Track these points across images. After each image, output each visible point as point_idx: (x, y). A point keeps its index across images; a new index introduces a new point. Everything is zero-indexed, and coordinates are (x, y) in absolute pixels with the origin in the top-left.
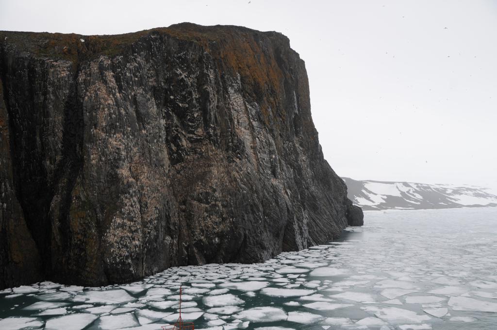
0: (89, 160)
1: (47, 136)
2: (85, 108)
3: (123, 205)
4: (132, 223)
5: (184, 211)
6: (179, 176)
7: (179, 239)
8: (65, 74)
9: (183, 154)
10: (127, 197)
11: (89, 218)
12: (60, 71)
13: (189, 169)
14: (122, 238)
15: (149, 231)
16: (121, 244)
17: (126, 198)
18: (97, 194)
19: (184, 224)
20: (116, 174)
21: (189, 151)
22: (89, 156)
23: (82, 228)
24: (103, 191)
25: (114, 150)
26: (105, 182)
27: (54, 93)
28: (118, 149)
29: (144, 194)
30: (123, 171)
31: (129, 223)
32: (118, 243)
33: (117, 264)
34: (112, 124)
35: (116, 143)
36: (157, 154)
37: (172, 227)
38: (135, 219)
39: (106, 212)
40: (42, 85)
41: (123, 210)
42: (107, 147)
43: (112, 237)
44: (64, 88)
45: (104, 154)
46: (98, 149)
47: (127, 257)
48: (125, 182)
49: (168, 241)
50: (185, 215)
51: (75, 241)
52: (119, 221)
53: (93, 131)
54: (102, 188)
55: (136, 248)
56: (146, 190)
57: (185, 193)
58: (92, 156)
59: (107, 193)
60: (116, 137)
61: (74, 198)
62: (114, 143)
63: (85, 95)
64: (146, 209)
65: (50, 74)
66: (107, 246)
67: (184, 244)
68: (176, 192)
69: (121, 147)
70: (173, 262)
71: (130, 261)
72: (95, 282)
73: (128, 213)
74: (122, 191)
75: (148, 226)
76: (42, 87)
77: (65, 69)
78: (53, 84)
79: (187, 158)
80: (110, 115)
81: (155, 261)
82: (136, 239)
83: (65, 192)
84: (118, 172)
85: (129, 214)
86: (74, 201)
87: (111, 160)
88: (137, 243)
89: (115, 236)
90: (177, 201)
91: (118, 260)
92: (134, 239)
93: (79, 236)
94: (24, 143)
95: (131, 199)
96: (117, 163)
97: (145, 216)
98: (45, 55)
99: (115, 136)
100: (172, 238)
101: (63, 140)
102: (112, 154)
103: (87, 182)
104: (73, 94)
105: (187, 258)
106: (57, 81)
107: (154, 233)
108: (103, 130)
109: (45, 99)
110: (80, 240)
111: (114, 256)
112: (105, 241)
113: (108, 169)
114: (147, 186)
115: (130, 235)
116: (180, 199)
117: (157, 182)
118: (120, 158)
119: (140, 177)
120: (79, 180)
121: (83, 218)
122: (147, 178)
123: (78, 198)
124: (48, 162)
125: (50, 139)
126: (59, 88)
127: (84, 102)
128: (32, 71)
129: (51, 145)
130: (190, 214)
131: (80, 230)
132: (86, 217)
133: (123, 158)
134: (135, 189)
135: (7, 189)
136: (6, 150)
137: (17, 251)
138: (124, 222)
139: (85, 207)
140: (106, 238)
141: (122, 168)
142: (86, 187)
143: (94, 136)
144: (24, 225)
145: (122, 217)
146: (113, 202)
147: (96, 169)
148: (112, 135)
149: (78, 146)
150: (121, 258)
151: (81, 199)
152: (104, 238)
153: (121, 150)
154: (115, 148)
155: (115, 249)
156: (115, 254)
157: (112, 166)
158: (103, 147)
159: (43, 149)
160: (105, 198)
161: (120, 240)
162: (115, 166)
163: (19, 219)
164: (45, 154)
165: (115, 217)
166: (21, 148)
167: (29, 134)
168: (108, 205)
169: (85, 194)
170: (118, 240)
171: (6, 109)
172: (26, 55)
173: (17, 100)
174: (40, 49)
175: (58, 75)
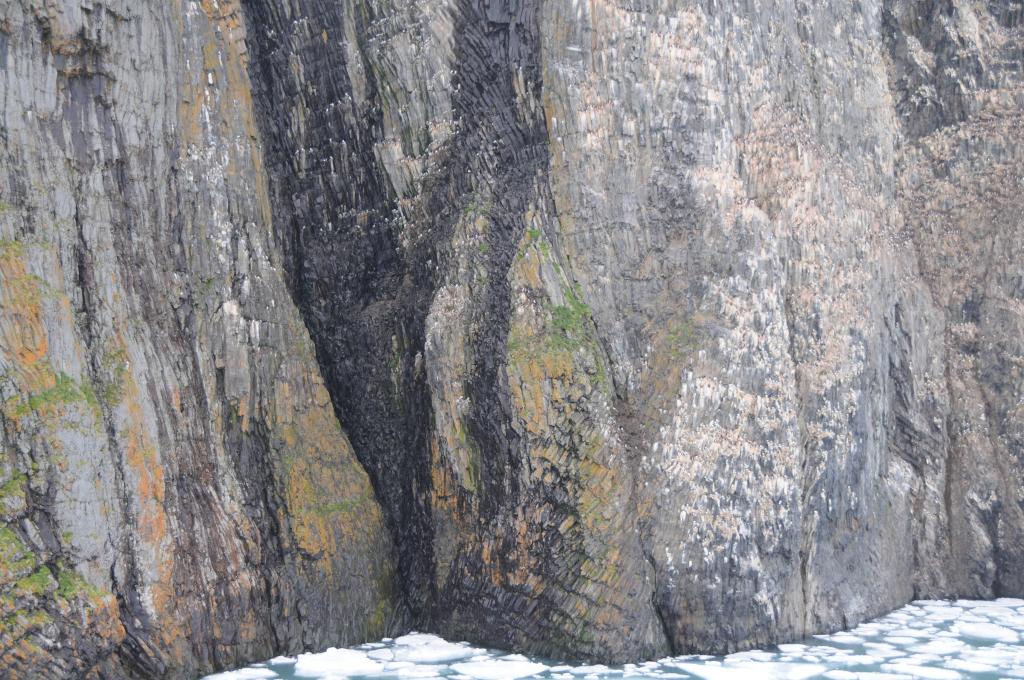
0: (572, 133)
1: (387, 37)
3: (722, 321)
4: (762, 402)
5: (971, 349)
6: (944, 186)
9: (968, 86)
10: (734, 288)
11: (584, 379)
13: (998, 151)
14: (722, 461)
15: (831, 434)
16: (720, 490)
17: (734, 292)
18: (613, 275)
19: (975, 407)
20: (687, 190)
22: (571, 117)
23: (562, 419)
24: (635, 265)
25: (672, 85)
26: (643, 226)
28: (688, 78)
29: (805, 272)
30: (716, 176)
31: (748, 398)
32: (708, 485)
33: (705, 573)
35: (680, 53)
36: (845, 94)
37: (918, 422)
38: (770, 384)
39: (653, 355)
41: (722, 343)
42: (645, 76)
43: (683, 457)
45: (631, 104)
46: (604, 83)
47: (744, 544)
48: (727, 224)
49: (900, 480)
50: (975, 369)
51: (533, 472)
52: (708, 390)
54: (632, 253)
55: (777, 509)
56: (812, 256)
57: (976, 263)
58: (583, 117)
59: (652, 272)
60: (678, 28)
61: (523, 296)
62: (675, 52)
64: (811, 340)
66: (663, 497)
67: (975, 497)
68: (930, 262)
69: (701, 70)
70: (926, 577)
71: (754, 562)
72: (620, 644)
73: (743, 357)
74: (715, 265)
75: (823, 411)
79: (987, 101)
81: (851, 568)
82: (779, 468)
83: (483, 273)
84: (695, 183)
85: (747, 361)
86: (520, 310)
87: (662, 128)
88: (783, 485)
89: (694, 453)
90: (936, 303)
91: (709, 557)
92: (768, 468)
94: (298, 70)
95: (755, 296)
96: (689, 141)
97: (810, 372)
99: (674, 22)
100: (918, 470)
101: (454, 51)
102: (667, 101)
103: (570, 226)
105: (991, 565)
107: (846, 444)
110: (554, 469)
111: (691, 538)
112: (653, 476)
113: (653, 167)
114: (815, 240)
115: (753, 451)
116: (949, 291)
117: (855, 218)
118: (698, 120)
119: (783, 201)
120: (534, 221)
121: (562, 378)
122: (815, 203)
123: (537, 296)
124: (397, 149)
125: (400, 50)
129: (408, 75)
130: (1002, 361)
131: (552, 427)
132: (574, 373)
133: (714, 117)
134: (768, 251)
135: (256, 261)
136: (242, 104)
137: (309, 508)
138: (730, 394)
139: (568, 333)
140: (657, 462)
141: (709, 164)
142: (565, 251)
143: (587, 29)
144: (324, 407)
145: (720, 376)
146: (680, 313)
147: (600, 170)
148: (662, 18)
149: (521, 77)
150: (720, 548)
151: (549, 300)
152: (649, 460)
153: (704, 81)
154: (678, 77)
155: (696, 508)
156: (695, 529)
157: (668, 158)
158: (627, 75)
159: (373, 94)
160: (646, 295)
161: (716, 473)
162: (680, 154)
163: (307, 385)
164: (380, 113)
165: (690, 374)
166: (290, 90)
167: (316, 30)
168: (657, 322)
169: (565, 279)
170: (708, 473)
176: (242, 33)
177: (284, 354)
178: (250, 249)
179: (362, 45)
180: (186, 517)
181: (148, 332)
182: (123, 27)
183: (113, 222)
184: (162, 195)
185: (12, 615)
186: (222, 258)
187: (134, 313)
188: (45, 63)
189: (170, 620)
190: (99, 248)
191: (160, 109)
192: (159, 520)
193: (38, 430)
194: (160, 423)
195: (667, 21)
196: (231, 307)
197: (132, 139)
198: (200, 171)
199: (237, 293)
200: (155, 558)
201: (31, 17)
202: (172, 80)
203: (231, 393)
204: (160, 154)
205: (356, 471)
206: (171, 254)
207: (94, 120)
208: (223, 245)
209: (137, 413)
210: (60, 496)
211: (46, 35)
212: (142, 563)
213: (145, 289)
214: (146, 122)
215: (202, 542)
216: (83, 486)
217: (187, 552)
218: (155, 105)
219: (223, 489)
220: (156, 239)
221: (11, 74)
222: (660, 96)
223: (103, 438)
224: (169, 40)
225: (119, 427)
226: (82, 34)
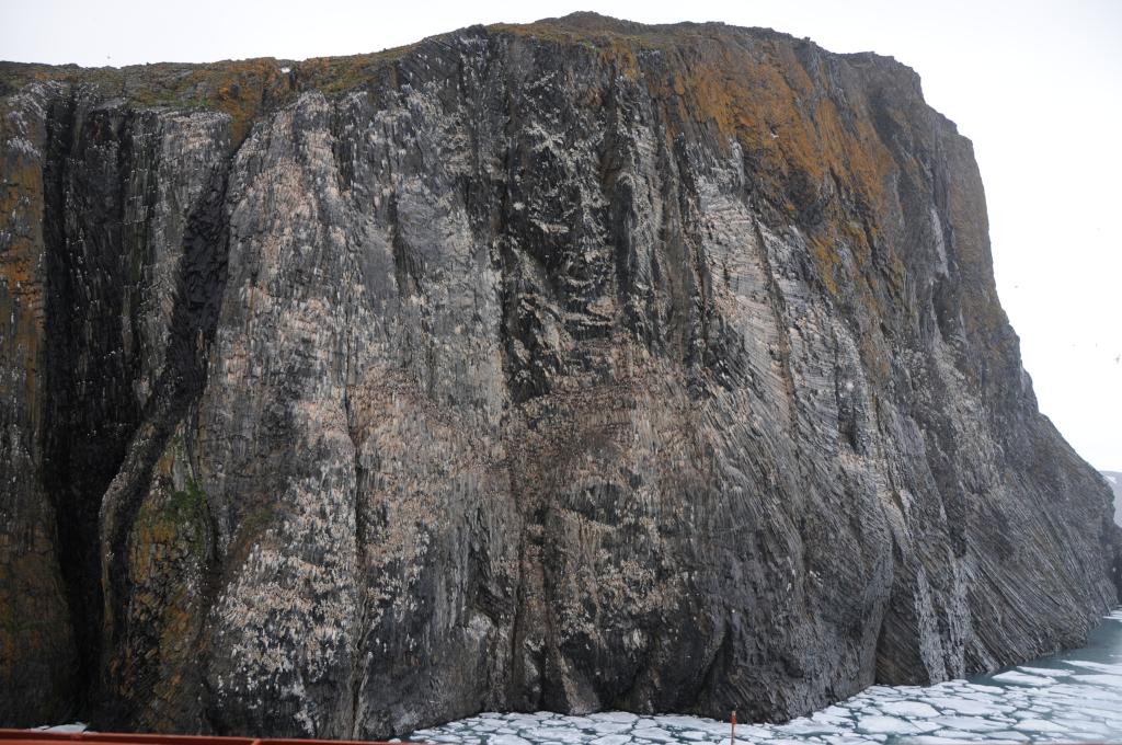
0: (218, 373)
1: (146, 312)
2: (233, 230)
3: (295, 508)
4: (316, 571)
5: (539, 541)
6: (532, 434)
7: (516, 624)
8: (197, 145)
9: (550, 372)
10: (309, 486)
11: (183, 545)
12: (186, 138)
14: (273, 613)
15: (387, 597)
16: (269, 634)
17: (308, 489)
18: (227, 473)
19: (535, 580)
20: (289, 416)
21: (568, 363)
22: (220, 362)
23: (160, 573)
24: (242, 466)
25: (292, 344)
26: (255, 439)
27: (171, 197)
28: (306, 342)
29: (381, 480)
30: (312, 407)
31: (308, 567)
32: (260, 630)
33: (248, 696)
34: (300, 271)
35: (301, 324)
36: (458, 368)
37: (494, 589)
38: (328, 557)
39: (241, 530)
40: (145, 178)
41: (287, 525)
42: (274, 337)
43: (241, 608)
44: (190, 181)
45: (262, 357)
46: (249, 342)
47: (286, 678)
48: (312, 442)
49: (478, 629)
50: (541, 555)
51: (135, 612)
52: (270, 559)
53: (246, 292)
54: (243, 458)
55: (324, 650)
56: (390, 469)
57: (546, 486)
58: (227, 362)
59: (254, 471)
60: (306, 310)
61: (157, 483)
62: (299, 324)
63: (244, 194)
64: (380, 528)
65: (166, 147)
66: (219, 637)
67: (530, 643)
69: (316, 337)
70: (491, 696)
71: (298, 689)
73: (305, 537)
74: (298, 469)
75: (381, 580)
76: (145, 183)
77: (202, 131)
78: (168, 173)
79: (561, 383)
80: (296, 245)
81: (409, 691)
82: (329, 619)
83: (141, 465)
84: (296, 411)
85: (309, 539)
86: (152, 493)
87: (279, 373)
88: (332, 633)
89: (249, 604)
90: (518, 510)
91: (252, 685)
92: (320, 620)
93: (147, 598)
94: (89, 331)
95: (323, 493)
96: (298, 382)
97: (372, 550)
98: (165, 102)
99: (303, 305)
100: (496, 622)
101: (172, 320)
102: (286, 354)
103: (204, 437)
104: (214, 194)
105: (537, 689)
106: (179, 164)
107: (404, 605)
108: (269, 289)
109: (151, 214)
110: (148, 611)
111: (239, 670)
112: (216, 620)
113: (268, 398)
114: (394, 459)
115: (306, 607)
116: (527, 503)
117: (440, 447)
118: (308, 368)
119: (371, 429)
120: (180, 431)
121: (165, 543)
122: (400, 433)
123: (167, 482)
125: (149, 320)
126: (179, 182)
127: (234, 215)
128: (127, 145)
130: (555, 551)
131: (152, 579)
132: (176, 539)
133: (319, 368)
134: (341, 462)
136: (26, 348)
137: (3, 625)
138: (289, 563)
139: (180, 511)
140: (221, 610)
141: (309, 399)
142: (196, 453)
143: (245, 307)
144: (44, 554)
145: (281, 550)
146: (265, 501)
147: (233, 399)
148: (295, 302)
149: (201, 337)
150: (263, 678)
151: (173, 486)
152: (215, 609)
153: (317, 344)
154: (297, 340)
155: (246, 647)
156: (243, 663)
157: (280, 393)
158: (262, 337)
159: (137, 349)
160: (246, 487)
161: (267, 621)
162: (288, 391)
163: (29, 540)
164: (140, 362)
165: (257, 547)
166: (82, 343)
167: (105, 307)
168: (248, 508)
169: (191, 472)
170: (260, 621)
171: (40, 241)
172: (116, 104)
173: (80, 220)
174: (159, 91)
175: (181, 147)
179: (133, 318)
195: (298, 305)
222: (281, 352)
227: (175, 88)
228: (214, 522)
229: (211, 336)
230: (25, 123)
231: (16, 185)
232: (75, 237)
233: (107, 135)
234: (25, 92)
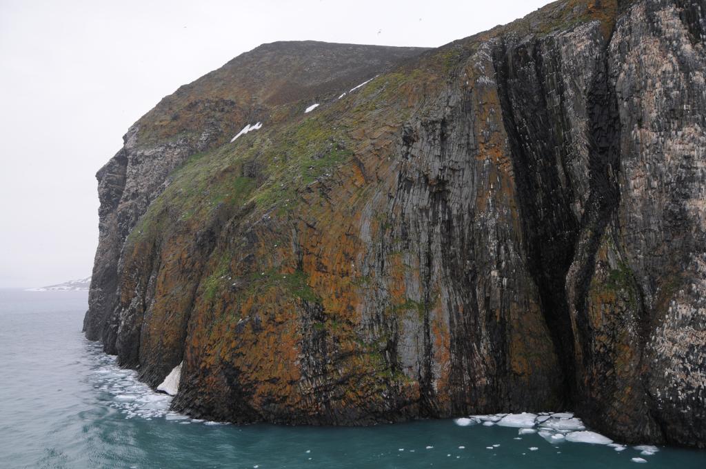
0: (627, 190)
1: (571, 161)
2: (619, 95)
3: (697, 275)
8: (583, 47)
11: (622, 304)
12: (575, 45)
14: (691, 347)
16: (690, 362)
18: (644, 255)
20: (683, 211)
22: (627, 183)
23: (609, 322)
24: (655, 249)
25: (677, 162)
26: (661, 231)
27: (573, 85)
28: (687, 158)
30: (700, 203)
32: (683, 359)
33: (678, 403)
34: (673, 110)
35: (681, 147)
39: (660, 291)
40: (555, 78)
41: (694, 286)
42: (663, 159)
43: (668, 344)
44: (583, 71)
45: (656, 174)
46: (645, 165)
51: (596, 347)
52: (684, 310)
53: (637, 133)
54: (654, 243)
58: (632, 182)
59: (664, 252)
60: (682, 136)
61: (599, 265)
62: (679, 147)
63: (621, 69)
65: (564, 55)
66: (654, 363)
69: (694, 153)
72: (629, 433)
74: (697, 247)
76: (555, 81)
77: (584, 37)
78: (568, 71)
80: (667, 93)
83: (586, 255)
84: (688, 207)
86: (597, 272)
87: (671, 183)
89: (674, 342)
91: (682, 396)
93: (603, 338)
96: (686, 187)
98: (556, 27)
99: (680, 133)
101: (590, 162)
102: (674, 169)
103: (625, 233)
104: (601, 75)
106: (574, 63)
108: (652, 127)
109: (563, 99)
110: (605, 346)
111: (671, 385)
112: (651, 352)
113: (666, 201)
118: (693, 177)
120: (608, 231)
121: (610, 303)
123: (605, 265)
124: (578, 205)
125: (575, 165)
126: (576, 74)
127: (618, 85)
128: (539, 61)
131: (604, 326)
132: (617, 300)
133: (700, 174)
135: (509, 254)
136: (508, 195)
137: (520, 354)
138: (700, 313)
139: (617, 282)
140: (653, 346)
141: (697, 198)
142: (621, 244)
143: (638, 143)
144: (536, 313)
145: (692, 304)
146: (675, 271)
147: (640, 205)
148: (674, 132)
149: (611, 168)
150: (690, 392)
151: (610, 267)
152: (649, 344)
153: (696, 158)
154: (680, 158)
155: (674, 370)
156: (673, 381)
157: (673, 196)
158: (654, 161)
159: (569, 184)
160: (659, 263)
161: (688, 353)
162: (679, 194)
163: (527, 304)
164: (572, 191)
165: (674, 302)
166: (537, 187)
167: (546, 163)
168: (663, 276)
169: (619, 256)
170: (683, 353)
171: (504, 132)
172: (527, 39)
173: (522, 114)
174: (551, 22)
175: (573, 52)
176: (511, 168)
177: (518, 291)
178: (507, 249)
179: (564, 165)
180: (459, 354)
181: (451, 283)
182: (457, 173)
183: (442, 243)
184: (466, 231)
185: (373, 384)
186: (492, 254)
187: (446, 276)
188: (426, 190)
189: (444, 393)
190: (435, 253)
191: (468, 200)
192: (445, 355)
193: (395, 319)
194: (450, 318)
195: (676, 133)
196: (494, 273)
197: (455, 212)
198: (483, 221)
199: (499, 267)
200: (440, 370)
201: (422, 175)
202: (475, 188)
203: (492, 306)
204: (466, 217)
205: (547, 340)
206: (468, 254)
207: (440, 208)
208: (493, 249)
209: (441, 314)
210: (399, 343)
211: (427, 180)
212: (434, 370)
213: (454, 268)
214: (461, 206)
215: (465, 365)
216: (409, 340)
217: (457, 369)
218: (466, 199)
219: (482, 344)
220: (462, 248)
221: (411, 195)
222: (670, 168)
223: (421, 324)
224: (476, 174)
225: (431, 318)
226: (438, 177)
227: (559, 17)
228: (640, 287)
229: (617, 167)
230: (483, 67)
231: (486, 103)
232: (521, 124)
233: (527, 59)
234: (480, 50)
